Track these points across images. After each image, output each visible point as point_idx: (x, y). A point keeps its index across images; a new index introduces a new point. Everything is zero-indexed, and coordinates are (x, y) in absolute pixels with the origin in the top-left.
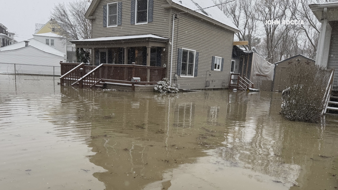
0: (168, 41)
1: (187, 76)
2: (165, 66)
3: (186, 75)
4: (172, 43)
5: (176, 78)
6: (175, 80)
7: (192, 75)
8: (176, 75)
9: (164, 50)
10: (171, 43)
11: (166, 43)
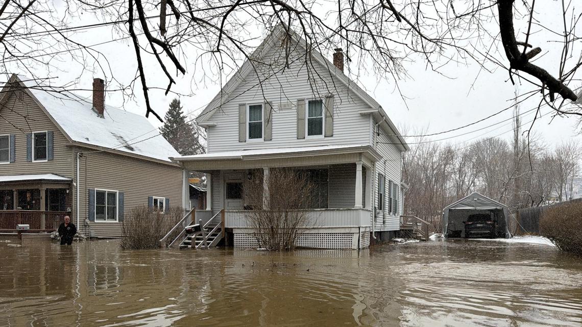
0: (72, 181)
1: (107, 221)
2: (69, 210)
3: (105, 220)
4: (77, 184)
5: (87, 223)
6: (85, 226)
7: (116, 220)
8: (87, 220)
9: (68, 192)
10: (75, 184)
11: (69, 184)
